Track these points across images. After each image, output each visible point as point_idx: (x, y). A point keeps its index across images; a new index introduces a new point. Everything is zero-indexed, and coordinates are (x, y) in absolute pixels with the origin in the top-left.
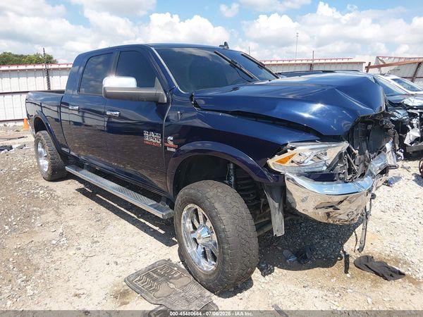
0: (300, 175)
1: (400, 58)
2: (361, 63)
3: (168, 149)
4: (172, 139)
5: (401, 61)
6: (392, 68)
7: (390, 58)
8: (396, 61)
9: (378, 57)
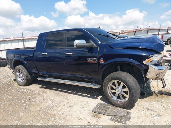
0: (152, 65)
1: (129, 30)
2: (117, 33)
3: (100, 63)
4: (102, 59)
5: (130, 31)
6: (127, 34)
7: (126, 30)
8: (128, 31)
9: (122, 30)
